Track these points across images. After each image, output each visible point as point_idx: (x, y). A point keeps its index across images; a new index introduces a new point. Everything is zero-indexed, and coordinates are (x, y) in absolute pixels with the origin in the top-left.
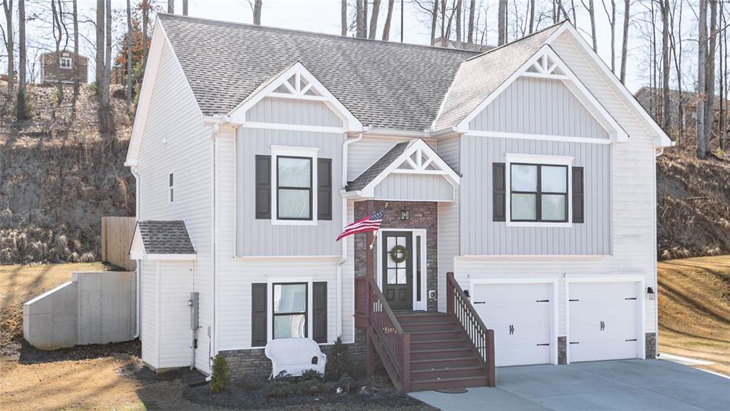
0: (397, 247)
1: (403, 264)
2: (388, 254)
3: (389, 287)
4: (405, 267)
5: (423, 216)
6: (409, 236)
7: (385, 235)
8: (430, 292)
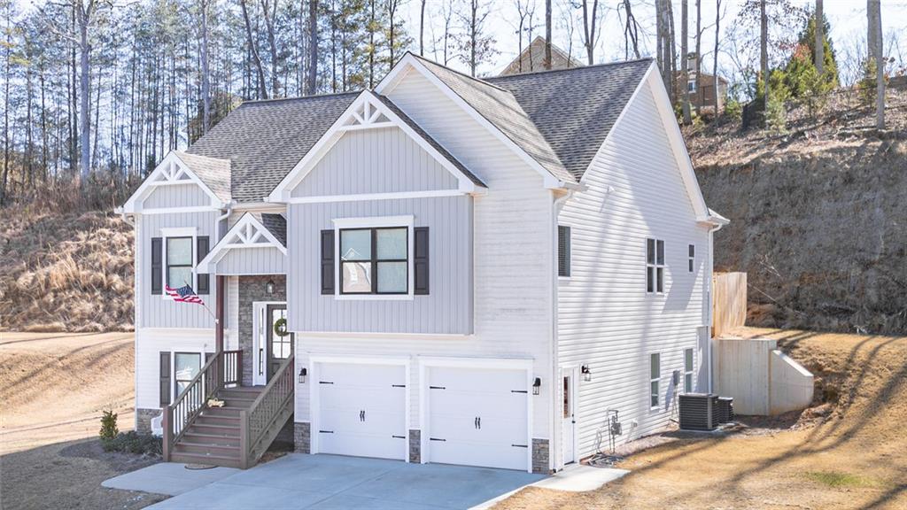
0: (281, 321)
1: (287, 338)
2: (274, 328)
7: (270, 309)
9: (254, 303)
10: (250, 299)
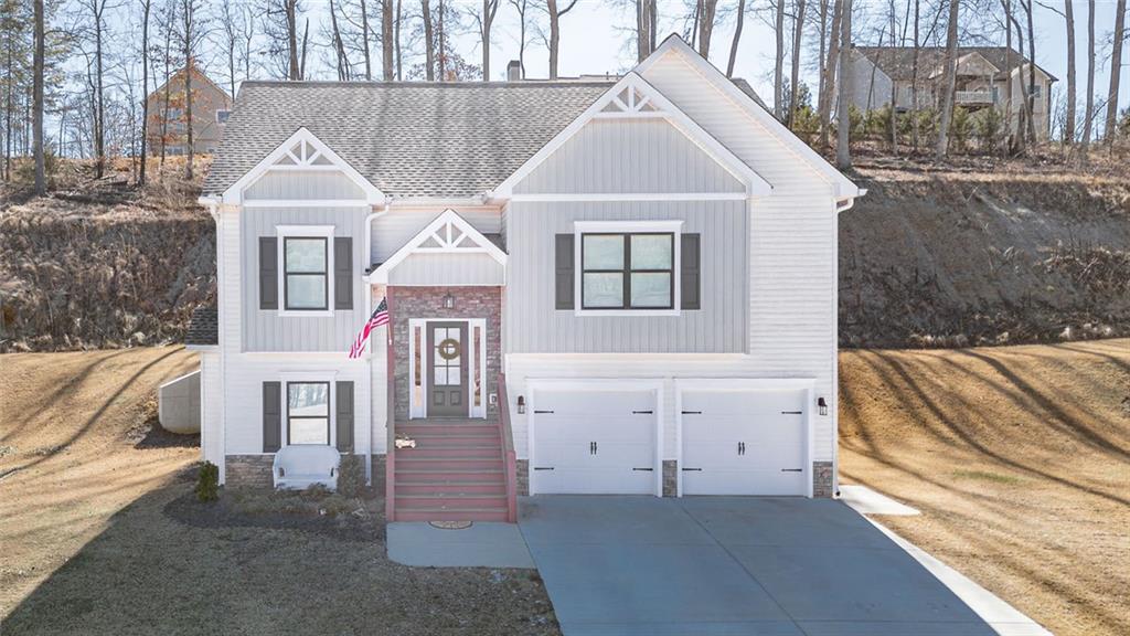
0: (447, 341)
1: (457, 361)
2: (437, 350)
3: (436, 389)
4: (458, 364)
5: (482, 302)
6: (464, 327)
7: (431, 327)
8: (491, 395)
9: (410, 320)
10: (405, 316)
